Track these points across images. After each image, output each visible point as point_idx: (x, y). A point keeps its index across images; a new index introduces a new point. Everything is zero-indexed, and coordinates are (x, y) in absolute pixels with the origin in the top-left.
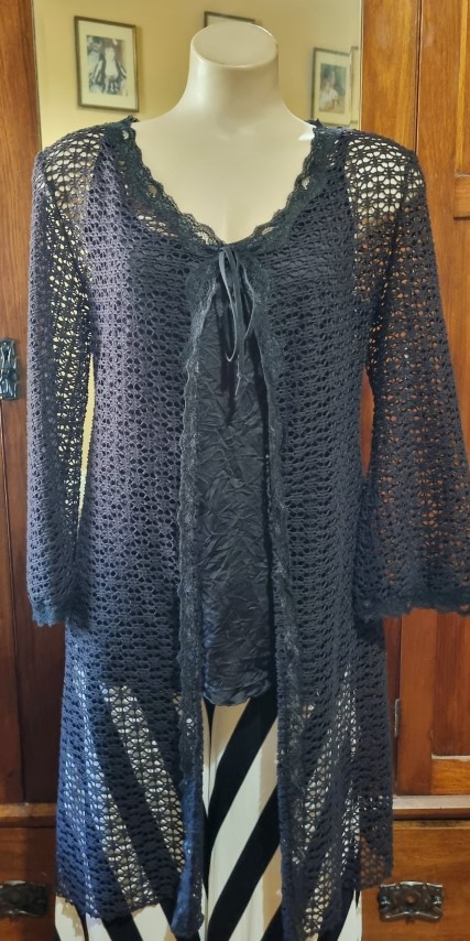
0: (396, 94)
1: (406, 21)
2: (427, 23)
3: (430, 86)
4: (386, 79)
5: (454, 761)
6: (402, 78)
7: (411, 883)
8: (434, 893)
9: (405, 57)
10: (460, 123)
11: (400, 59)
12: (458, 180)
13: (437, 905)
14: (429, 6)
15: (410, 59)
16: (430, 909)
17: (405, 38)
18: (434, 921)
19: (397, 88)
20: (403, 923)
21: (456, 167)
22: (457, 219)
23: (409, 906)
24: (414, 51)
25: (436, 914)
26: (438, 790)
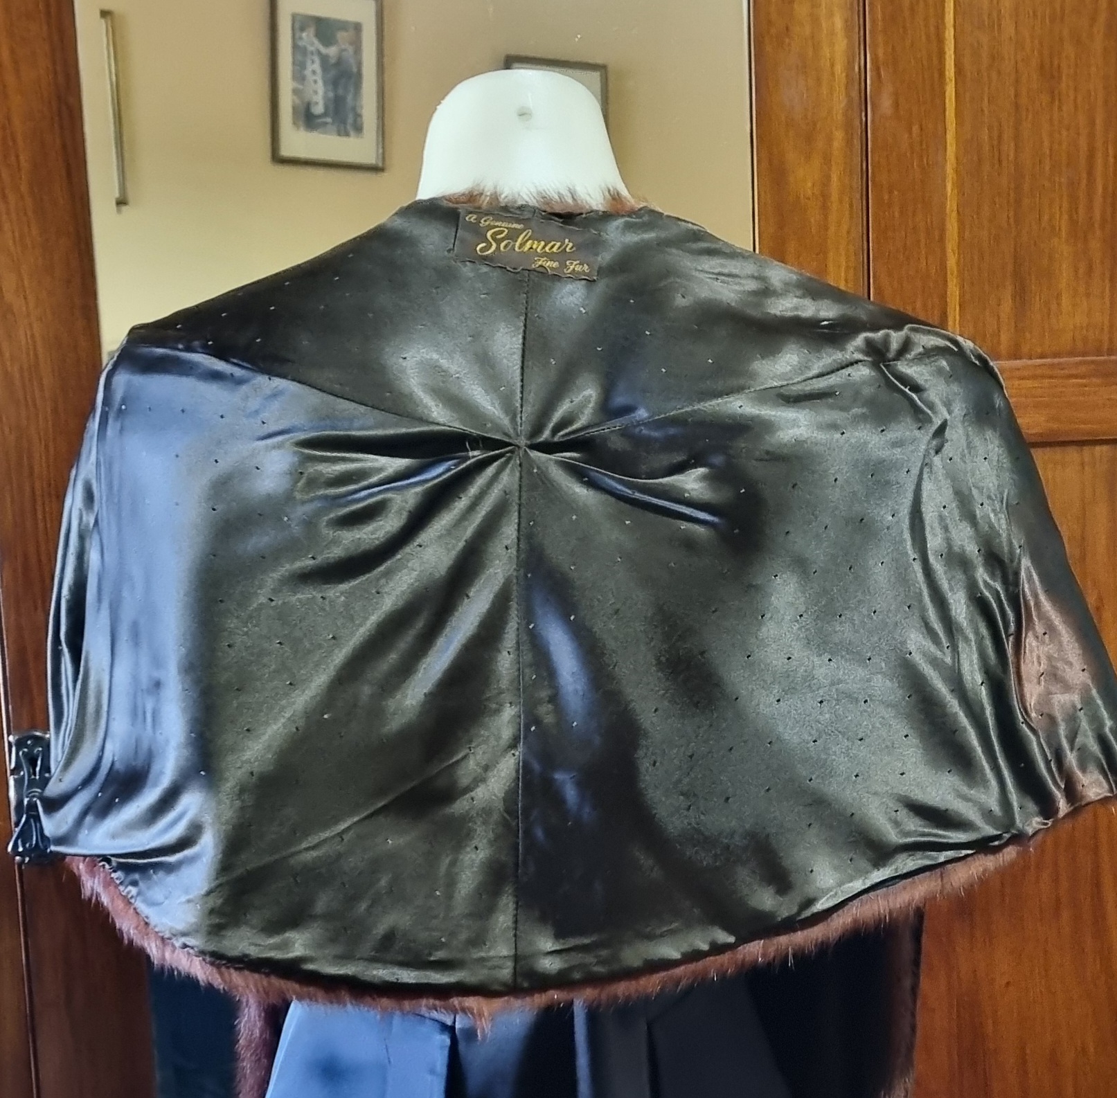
0: (825, 208)
1: (839, 68)
2: (877, 69)
3: (891, 192)
4: (804, 178)
6: (835, 178)
9: (839, 135)
10: (952, 262)
11: (830, 140)
14: (880, 39)
15: (849, 142)
17: (839, 102)
19: (825, 196)
24: (857, 123)
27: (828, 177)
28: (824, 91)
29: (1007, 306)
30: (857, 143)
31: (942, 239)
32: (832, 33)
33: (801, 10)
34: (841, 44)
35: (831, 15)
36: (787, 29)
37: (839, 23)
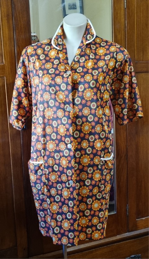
7: (133, 256)
11: (122, 32)
24: (125, 30)
26: (138, 229)
27: (121, 37)
28: (121, 26)
31: (135, 45)
34: (123, 20)
37: (123, 17)
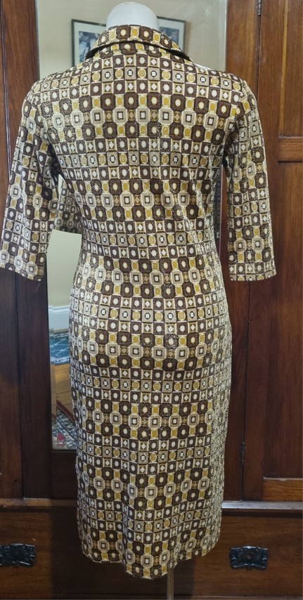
1: (251, 49)
2: (262, 50)
5: (277, 481)
7: (249, 547)
8: (263, 554)
9: (250, 69)
10: (282, 107)
12: (280, 140)
13: (265, 561)
14: (264, 41)
16: (260, 562)
17: (251, 60)
18: (263, 569)
20: (245, 570)
21: (280, 132)
22: (279, 162)
23: (248, 561)
24: (256, 65)
25: (264, 565)
26: (267, 498)
28: (247, 56)
29: (298, 121)
30: (255, 71)
32: (250, 39)
33: (241, 32)
34: (252, 42)
35: (250, 34)
36: (237, 38)
